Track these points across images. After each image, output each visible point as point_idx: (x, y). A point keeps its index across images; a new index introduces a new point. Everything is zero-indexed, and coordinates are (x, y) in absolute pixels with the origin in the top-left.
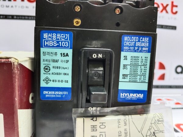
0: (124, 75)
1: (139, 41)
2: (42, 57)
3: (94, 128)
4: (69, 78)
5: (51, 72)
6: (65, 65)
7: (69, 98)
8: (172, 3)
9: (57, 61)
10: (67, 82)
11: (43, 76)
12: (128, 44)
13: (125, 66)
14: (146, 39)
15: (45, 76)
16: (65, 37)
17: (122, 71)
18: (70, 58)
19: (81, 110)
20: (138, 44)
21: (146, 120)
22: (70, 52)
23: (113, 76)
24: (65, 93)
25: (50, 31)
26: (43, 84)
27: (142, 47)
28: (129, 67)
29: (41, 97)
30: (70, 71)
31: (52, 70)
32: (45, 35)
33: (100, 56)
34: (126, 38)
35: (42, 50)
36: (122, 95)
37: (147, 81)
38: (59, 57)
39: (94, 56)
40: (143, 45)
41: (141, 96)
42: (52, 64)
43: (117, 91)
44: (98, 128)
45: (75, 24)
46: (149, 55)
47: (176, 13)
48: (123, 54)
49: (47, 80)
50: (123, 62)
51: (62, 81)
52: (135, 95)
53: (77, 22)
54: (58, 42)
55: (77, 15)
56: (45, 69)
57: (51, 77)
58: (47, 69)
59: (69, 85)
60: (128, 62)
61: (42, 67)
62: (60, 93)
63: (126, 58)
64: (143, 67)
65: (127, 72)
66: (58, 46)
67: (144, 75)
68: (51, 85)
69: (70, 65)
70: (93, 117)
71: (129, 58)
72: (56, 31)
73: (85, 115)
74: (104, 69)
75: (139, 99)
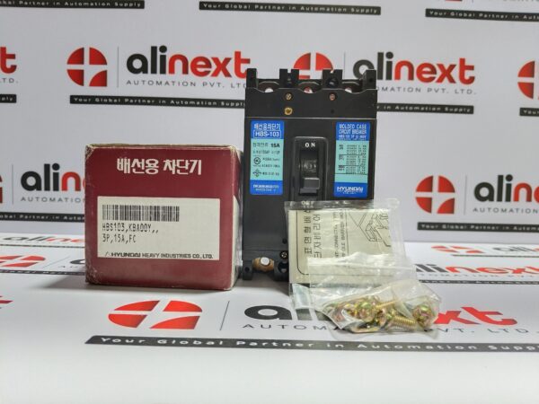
0: (340, 166)
1: (355, 128)
2: (253, 149)
3: (307, 220)
4: (280, 170)
5: (261, 164)
6: (276, 156)
7: (281, 192)
8: (462, 61)
9: (267, 152)
10: (277, 174)
11: (253, 169)
12: (343, 131)
13: (341, 156)
14: (364, 126)
15: (256, 168)
16: (276, 128)
17: (338, 162)
18: (281, 149)
19: (292, 203)
20: (354, 132)
21: (365, 215)
22: (281, 142)
23: (327, 168)
24: (277, 186)
25: (260, 121)
26: (253, 177)
27: (359, 135)
28: (345, 157)
29: (251, 190)
30: (281, 163)
31: (263, 162)
32: (256, 126)
33: (313, 145)
34: (341, 126)
35: (253, 141)
36: (339, 189)
37: (367, 172)
38: (269, 148)
39: (307, 145)
40: (360, 132)
41: (361, 190)
42: (263, 156)
43: (333, 183)
44: (312, 220)
45: (286, 113)
46: (367, 143)
47: (472, 80)
48: (338, 143)
49: (257, 173)
50: (338, 152)
51: (273, 174)
52: (353, 189)
53: (288, 111)
54: (268, 132)
55: (288, 104)
56: (256, 161)
57: (262, 170)
58: (257, 161)
59: (280, 178)
60: (344, 152)
61: (252, 158)
62: (271, 187)
63: (341, 147)
64: (361, 157)
65: (343, 162)
66: (269, 136)
67: (363, 165)
68: (261, 177)
69: (281, 156)
70: (306, 210)
71: (345, 147)
72: (268, 121)
73: (298, 208)
74: (318, 159)
75: (358, 193)
